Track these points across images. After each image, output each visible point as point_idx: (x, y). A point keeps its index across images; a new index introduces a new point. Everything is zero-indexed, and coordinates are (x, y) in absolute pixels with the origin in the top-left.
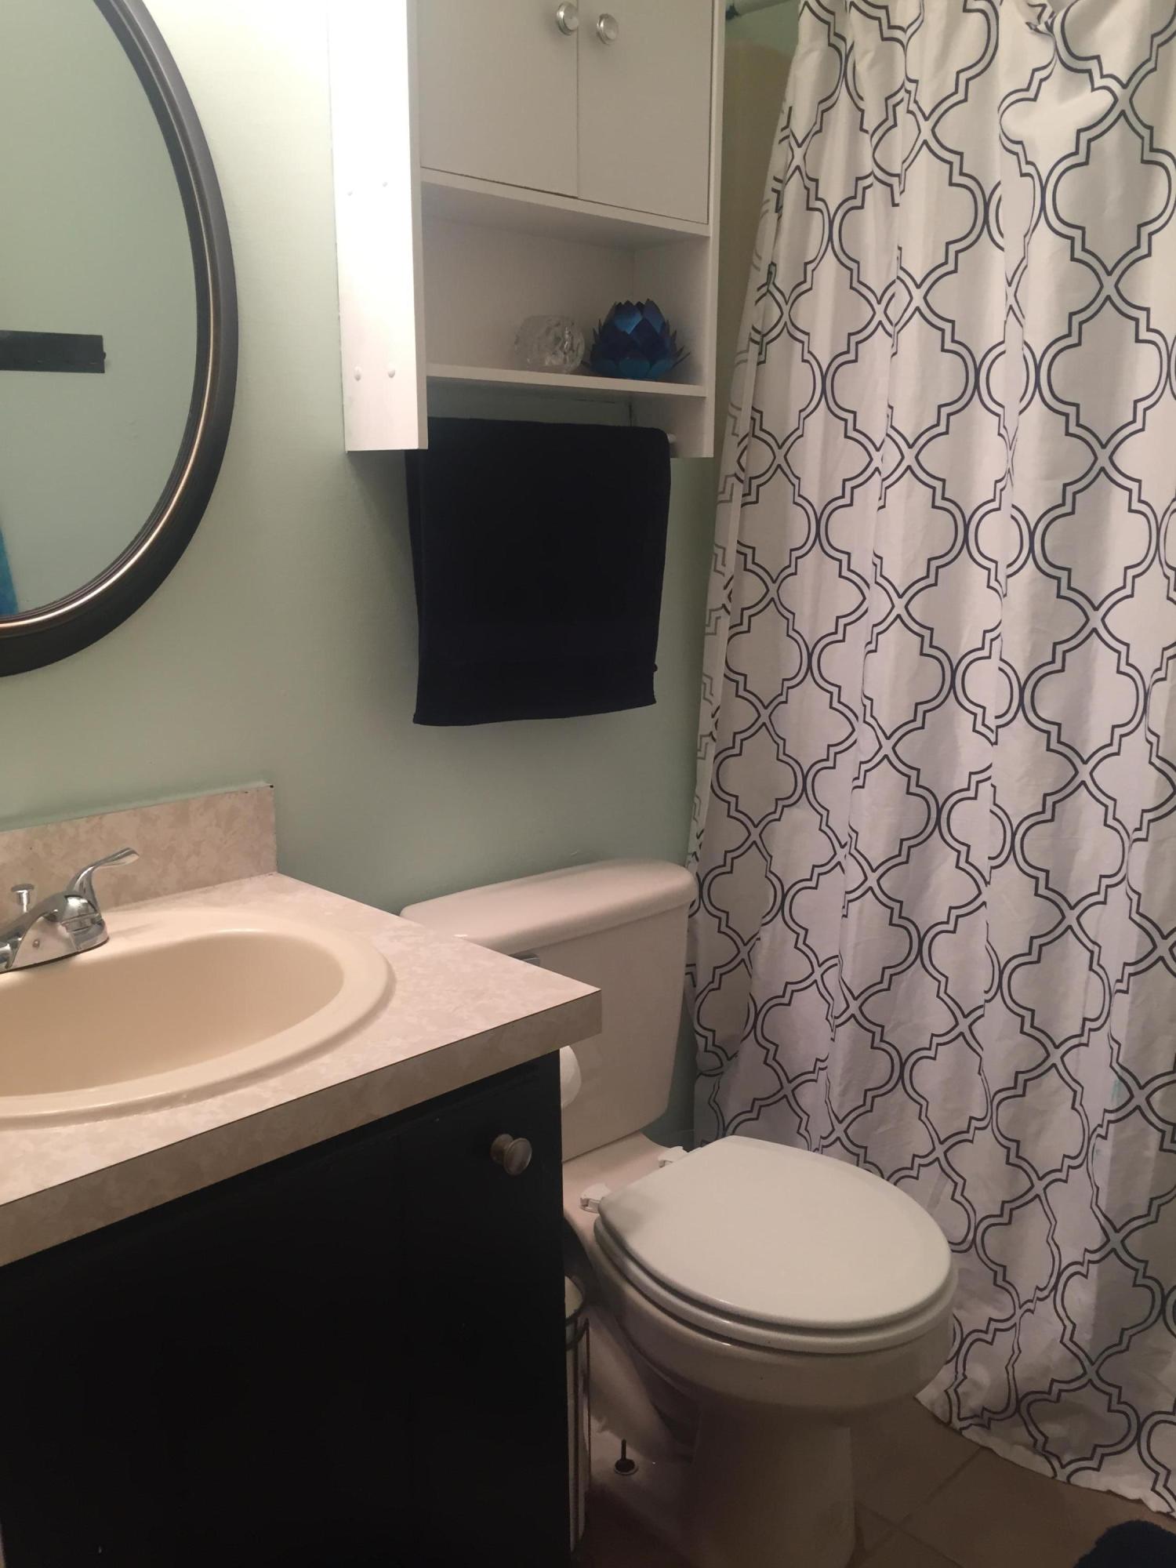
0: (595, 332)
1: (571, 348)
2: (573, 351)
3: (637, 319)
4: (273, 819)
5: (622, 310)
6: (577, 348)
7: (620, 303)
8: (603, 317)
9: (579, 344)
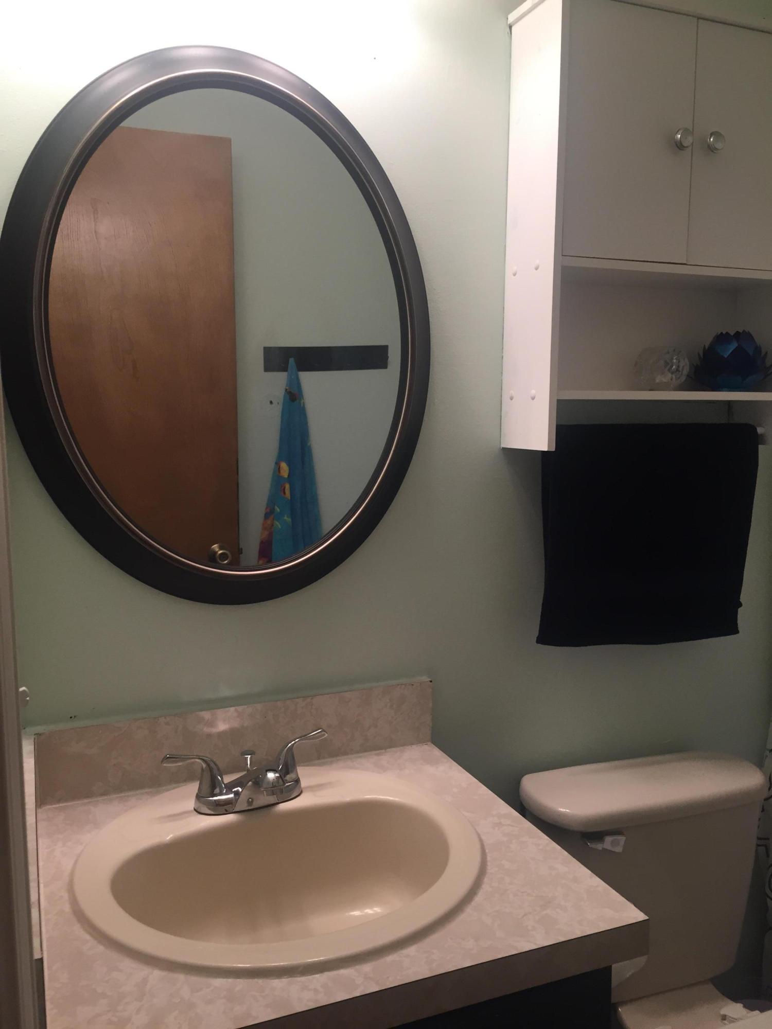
0: (699, 355)
1: (677, 370)
2: (679, 371)
3: (733, 346)
4: (431, 705)
5: (722, 338)
6: (683, 369)
7: (722, 333)
8: (707, 345)
9: (683, 366)
